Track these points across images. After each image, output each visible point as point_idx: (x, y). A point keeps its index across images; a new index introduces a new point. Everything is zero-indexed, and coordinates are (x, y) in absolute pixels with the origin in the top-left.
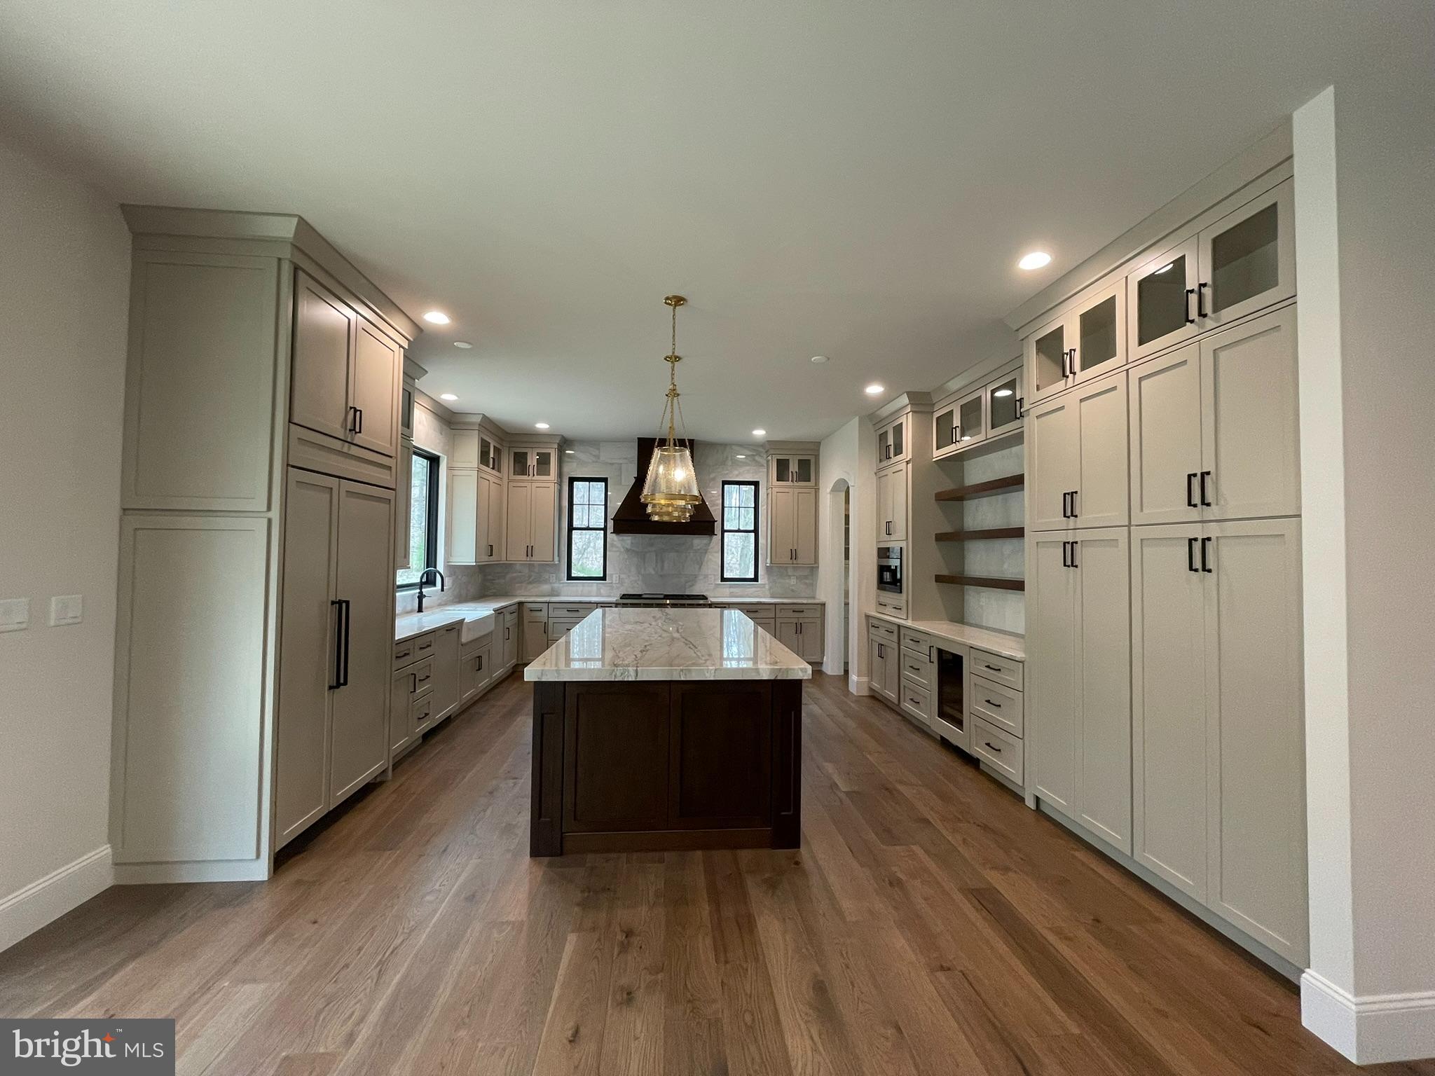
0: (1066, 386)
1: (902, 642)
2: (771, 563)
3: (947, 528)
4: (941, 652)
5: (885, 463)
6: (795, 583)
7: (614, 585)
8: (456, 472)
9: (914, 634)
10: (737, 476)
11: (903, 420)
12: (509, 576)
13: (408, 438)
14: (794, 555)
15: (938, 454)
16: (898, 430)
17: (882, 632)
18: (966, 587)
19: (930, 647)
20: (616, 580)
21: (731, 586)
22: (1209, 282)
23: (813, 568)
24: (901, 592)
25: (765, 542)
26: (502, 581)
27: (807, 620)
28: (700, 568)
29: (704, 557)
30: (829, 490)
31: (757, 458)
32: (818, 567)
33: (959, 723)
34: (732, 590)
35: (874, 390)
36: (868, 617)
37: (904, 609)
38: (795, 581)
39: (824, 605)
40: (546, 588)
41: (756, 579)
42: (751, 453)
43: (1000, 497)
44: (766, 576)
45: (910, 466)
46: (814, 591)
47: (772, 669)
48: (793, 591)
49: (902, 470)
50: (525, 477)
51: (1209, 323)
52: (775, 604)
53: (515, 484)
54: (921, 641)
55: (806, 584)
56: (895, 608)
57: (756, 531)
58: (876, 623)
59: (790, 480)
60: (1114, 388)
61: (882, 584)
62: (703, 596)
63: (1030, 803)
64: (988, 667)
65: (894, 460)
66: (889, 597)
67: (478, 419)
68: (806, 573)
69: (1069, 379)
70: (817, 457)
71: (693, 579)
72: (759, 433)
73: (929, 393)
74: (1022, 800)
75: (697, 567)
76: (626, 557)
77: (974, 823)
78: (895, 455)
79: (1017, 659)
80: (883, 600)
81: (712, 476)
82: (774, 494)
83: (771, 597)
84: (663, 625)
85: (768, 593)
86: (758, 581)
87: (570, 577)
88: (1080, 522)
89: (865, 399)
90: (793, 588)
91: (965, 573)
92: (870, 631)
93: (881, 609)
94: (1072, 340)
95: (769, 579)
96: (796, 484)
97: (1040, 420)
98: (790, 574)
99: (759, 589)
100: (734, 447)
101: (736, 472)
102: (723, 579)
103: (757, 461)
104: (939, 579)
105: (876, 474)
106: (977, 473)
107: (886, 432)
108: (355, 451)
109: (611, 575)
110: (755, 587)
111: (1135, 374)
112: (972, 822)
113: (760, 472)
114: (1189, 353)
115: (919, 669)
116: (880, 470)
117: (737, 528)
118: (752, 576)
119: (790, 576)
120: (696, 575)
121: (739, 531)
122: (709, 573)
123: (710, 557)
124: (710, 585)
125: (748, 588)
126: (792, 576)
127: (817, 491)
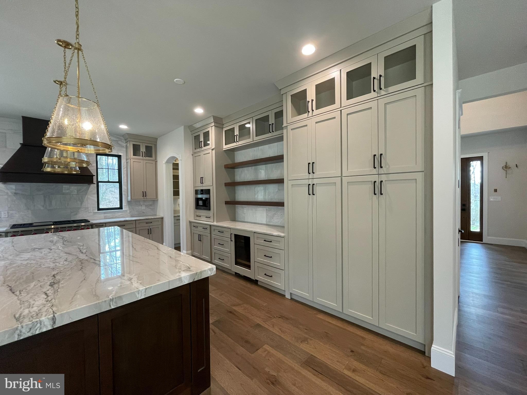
0: (308, 116)
1: (213, 232)
2: (131, 199)
3: (229, 181)
4: (236, 236)
5: (199, 150)
6: (145, 209)
7: (3, 219)
9: (220, 229)
11: (210, 129)
14: (144, 194)
15: (225, 147)
16: (206, 135)
17: (200, 229)
18: (237, 205)
19: (231, 234)
21: (105, 213)
22: (383, 75)
23: (155, 201)
24: (210, 210)
25: (126, 188)
27: (153, 227)
28: (81, 204)
30: (164, 162)
31: (120, 142)
32: (158, 200)
33: (249, 267)
34: (105, 215)
35: (199, 111)
36: (190, 222)
37: (212, 217)
38: (145, 207)
39: (162, 218)
41: (121, 208)
42: (115, 139)
43: (253, 167)
44: (127, 207)
45: (214, 151)
46: (156, 212)
47: (191, 275)
49: (209, 153)
51: (383, 92)
52: (136, 220)
54: (224, 232)
55: (150, 208)
56: (207, 217)
57: (120, 182)
58: (195, 225)
59: (141, 155)
60: (335, 118)
61: (197, 206)
62: (85, 220)
63: (288, 296)
64: (265, 240)
65: (204, 148)
66: (203, 213)
68: (151, 203)
69: (310, 113)
70: (156, 145)
71: (77, 211)
72: (123, 127)
73: (222, 118)
74: (284, 296)
75: (79, 202)
76: (15, 199)
77: (277, 317)
78: (204, 146)
79: (282, 236)
80: (198, 214)
82: (132, 162)
83: (131, 217)
84: (63, 248)
85: (129, 215)
86: (122, 209)
88: (315, 176)
89: (194, 114)
90: (144, 211)
91: (236, 200)
92: (192, 229)
93: (198, 218)
94: (311, 95)
95: (129, 207)
96: (144, 158)
97: (293, 131)
99: (124, 213)
102: (99, 209)
103: (119, 144)
104: (227, 203)
105: (192, 155)
106: (241, 157)
107: (199, 135)
110: (120, 212)
111: (345, 112)
112: (276, 317)
113: (122, 150)
114: (373, 104)
115: (223, 244)
116: (195, 153)
117: (107, 180)
118: (119, 206)
119: (142, 205)
120: (79, 208)
121: (108, 182)
122: (89, 207)
123: (89, 197)
124: (92, 214)
125: (117, 213)
126: (143, 205)
127: (156, 162)
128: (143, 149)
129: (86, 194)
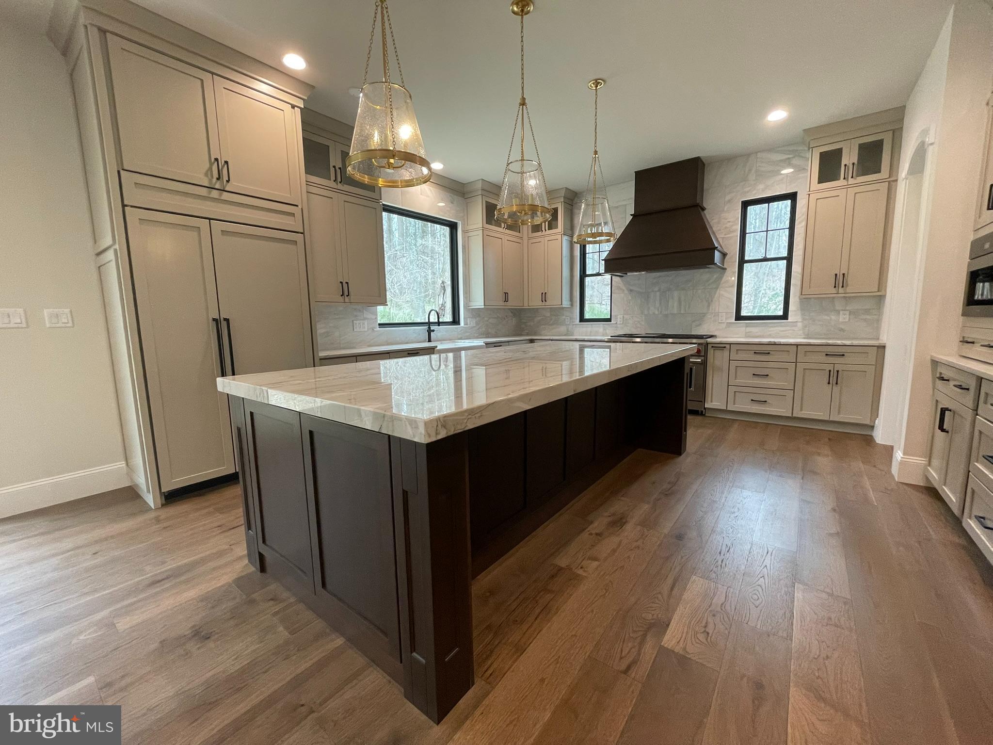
6: (847, 319)
7: (618, 326)
8: (471, 234)
10: (763, 190)
12: (536, 320)
13: (377, 201)
14: (840, 281)
17: (952, 387)
20: (620, 321)
21: (749, 325)
23: (876, 298)
25: (800, 270)
26: (532, 324)
27: (845, 367)
28: (709, 306)
29: (715, 294)
30: (904, 175)
31: (794, 161)
32: (885, 296)
34: (751, 329)
36: (936, 363)
38: (847, 316)
39: (885, 347)
40: (563, 329)
41: (785, 316)
42: (786, 157)
44: (799, 313)
46: (878, 329)
48: (842, 330)
50: (540, 233)
52: (798, 345)
53: (534, 241)
55: (865, 320)
56: (988, 346)
57: (789, 259)
58: (946, 372)
61: (970, 305)
66: (982, 327)
67: (479, 185)
68: (865, 305)
70: (898, 131)
71: (701, 318)
72: (777, 116)
75: (705, 303)
76: (630, 298)
80: (969, 333)
81: (728, 198)
82: (813, 202)
87: (582, 319)
90: (843, 326)
92: (937, 386)
93: (965, 349)
95: (803, 315)
96: (852, 180)
98: (837, 308)
99: (789, 328)
100: (759, 155)
101: (761, 186)
102: (739, 317)
103: (794, 166)
108: (225, 196)
109: (616, 316)
110: (782, 326)
113: (799, 178)
117: (760, 256)
118: (781, 313)
119: (838, 312)
120: (704, 315)
121: (765, 260)
122: (720, 311)
123: (722, 292)
124: (724, 326)
125: (772, 327)
126: (842, 310)
127: (893, 184)
128: (850, 158)
129: (717, 288)
